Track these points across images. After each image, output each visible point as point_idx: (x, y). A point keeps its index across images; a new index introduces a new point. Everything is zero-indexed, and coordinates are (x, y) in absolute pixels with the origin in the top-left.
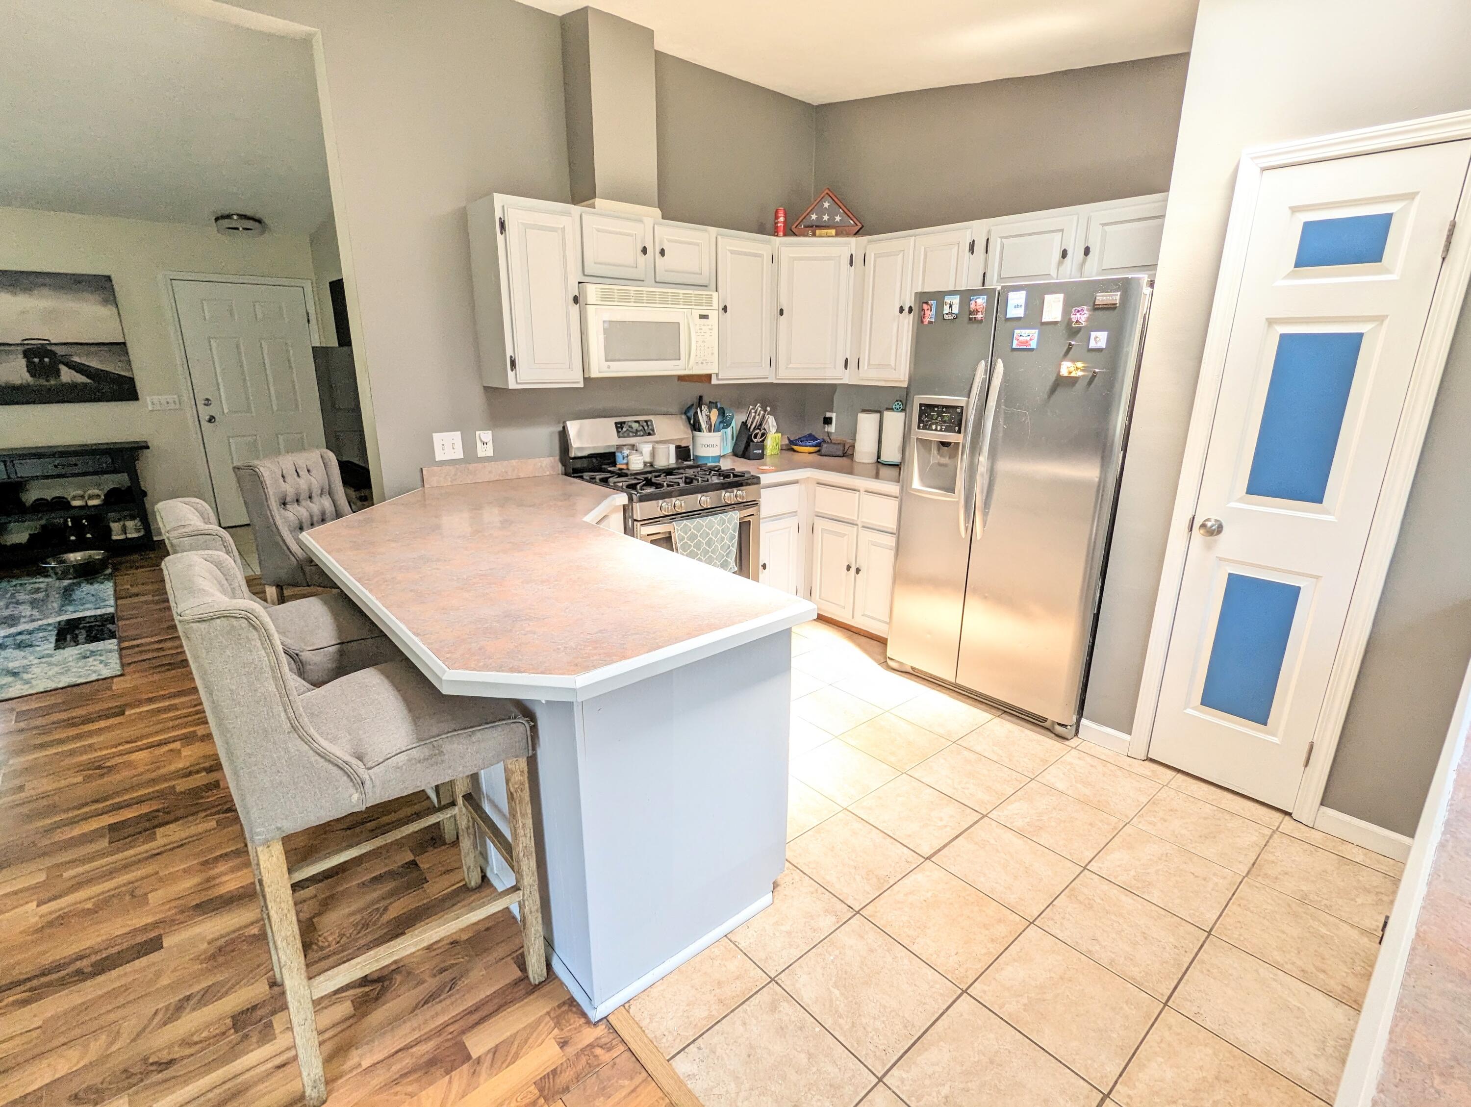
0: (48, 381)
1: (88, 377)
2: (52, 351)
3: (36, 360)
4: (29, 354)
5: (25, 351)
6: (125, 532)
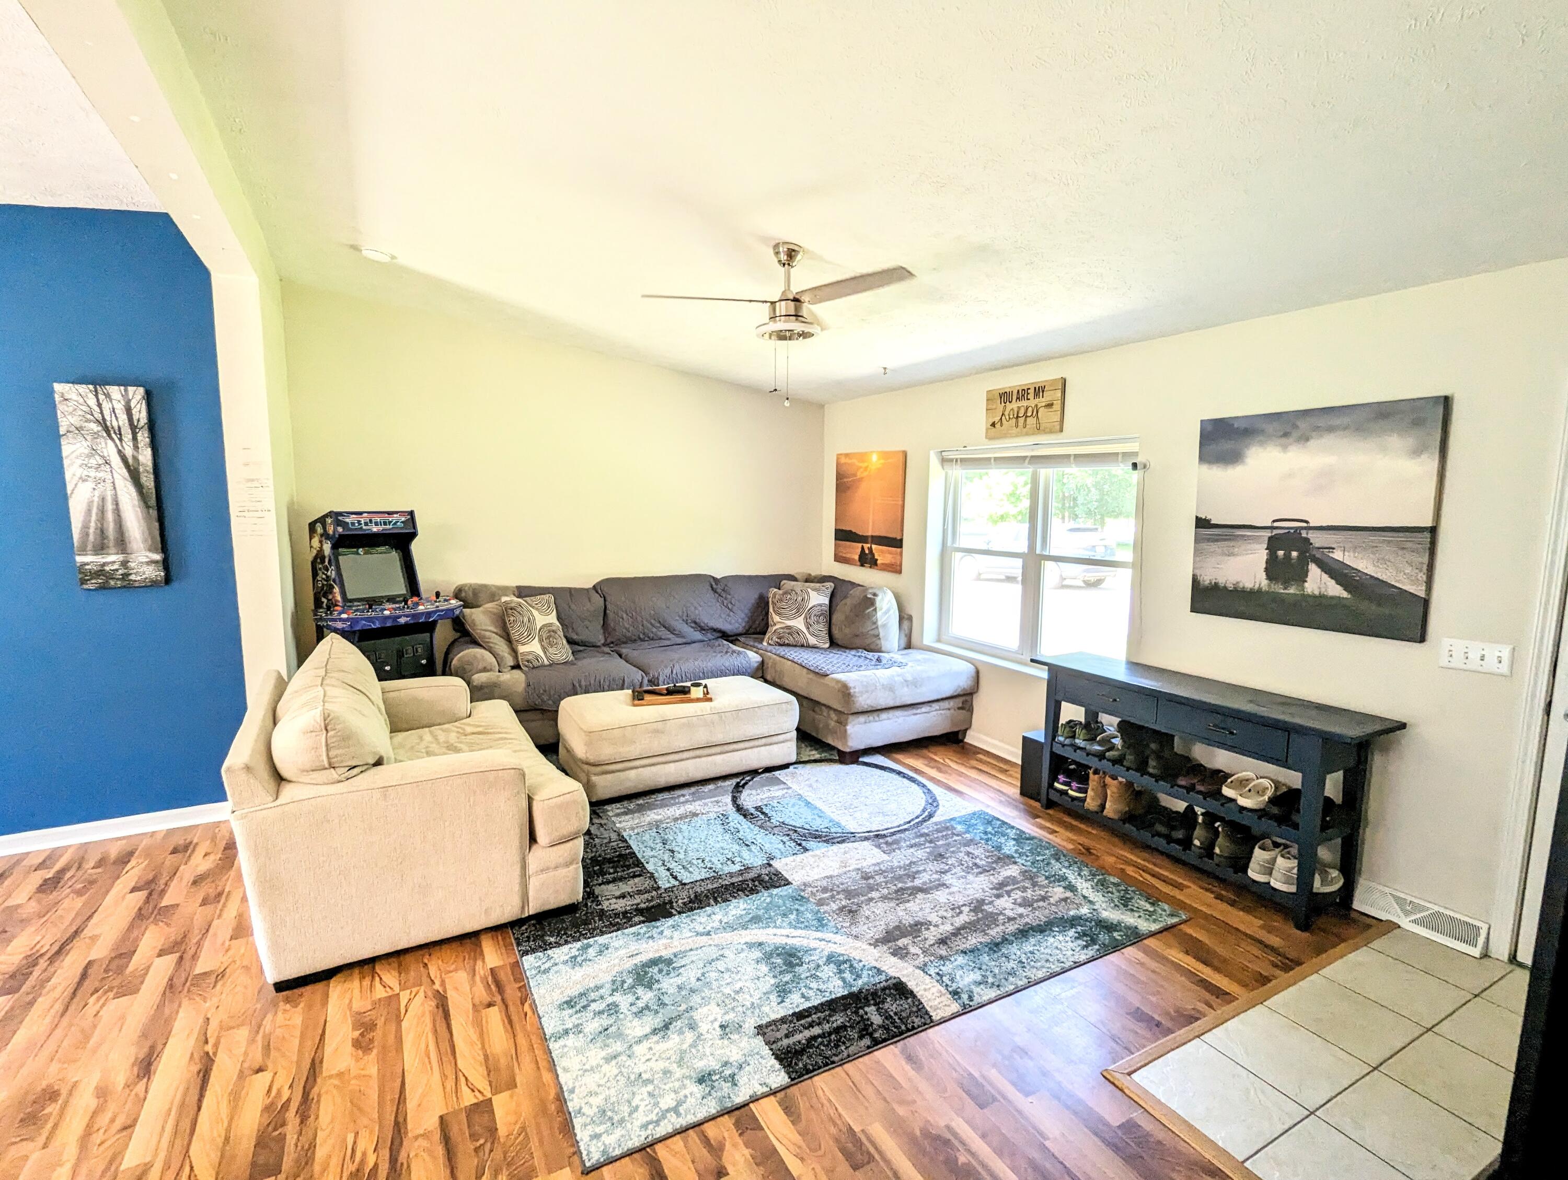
1: (1346, 588)
2: (1307, 540)
3: (1281, 553)
4: (1273, 544)
5: (1270, 538)
6: (1270, 874)
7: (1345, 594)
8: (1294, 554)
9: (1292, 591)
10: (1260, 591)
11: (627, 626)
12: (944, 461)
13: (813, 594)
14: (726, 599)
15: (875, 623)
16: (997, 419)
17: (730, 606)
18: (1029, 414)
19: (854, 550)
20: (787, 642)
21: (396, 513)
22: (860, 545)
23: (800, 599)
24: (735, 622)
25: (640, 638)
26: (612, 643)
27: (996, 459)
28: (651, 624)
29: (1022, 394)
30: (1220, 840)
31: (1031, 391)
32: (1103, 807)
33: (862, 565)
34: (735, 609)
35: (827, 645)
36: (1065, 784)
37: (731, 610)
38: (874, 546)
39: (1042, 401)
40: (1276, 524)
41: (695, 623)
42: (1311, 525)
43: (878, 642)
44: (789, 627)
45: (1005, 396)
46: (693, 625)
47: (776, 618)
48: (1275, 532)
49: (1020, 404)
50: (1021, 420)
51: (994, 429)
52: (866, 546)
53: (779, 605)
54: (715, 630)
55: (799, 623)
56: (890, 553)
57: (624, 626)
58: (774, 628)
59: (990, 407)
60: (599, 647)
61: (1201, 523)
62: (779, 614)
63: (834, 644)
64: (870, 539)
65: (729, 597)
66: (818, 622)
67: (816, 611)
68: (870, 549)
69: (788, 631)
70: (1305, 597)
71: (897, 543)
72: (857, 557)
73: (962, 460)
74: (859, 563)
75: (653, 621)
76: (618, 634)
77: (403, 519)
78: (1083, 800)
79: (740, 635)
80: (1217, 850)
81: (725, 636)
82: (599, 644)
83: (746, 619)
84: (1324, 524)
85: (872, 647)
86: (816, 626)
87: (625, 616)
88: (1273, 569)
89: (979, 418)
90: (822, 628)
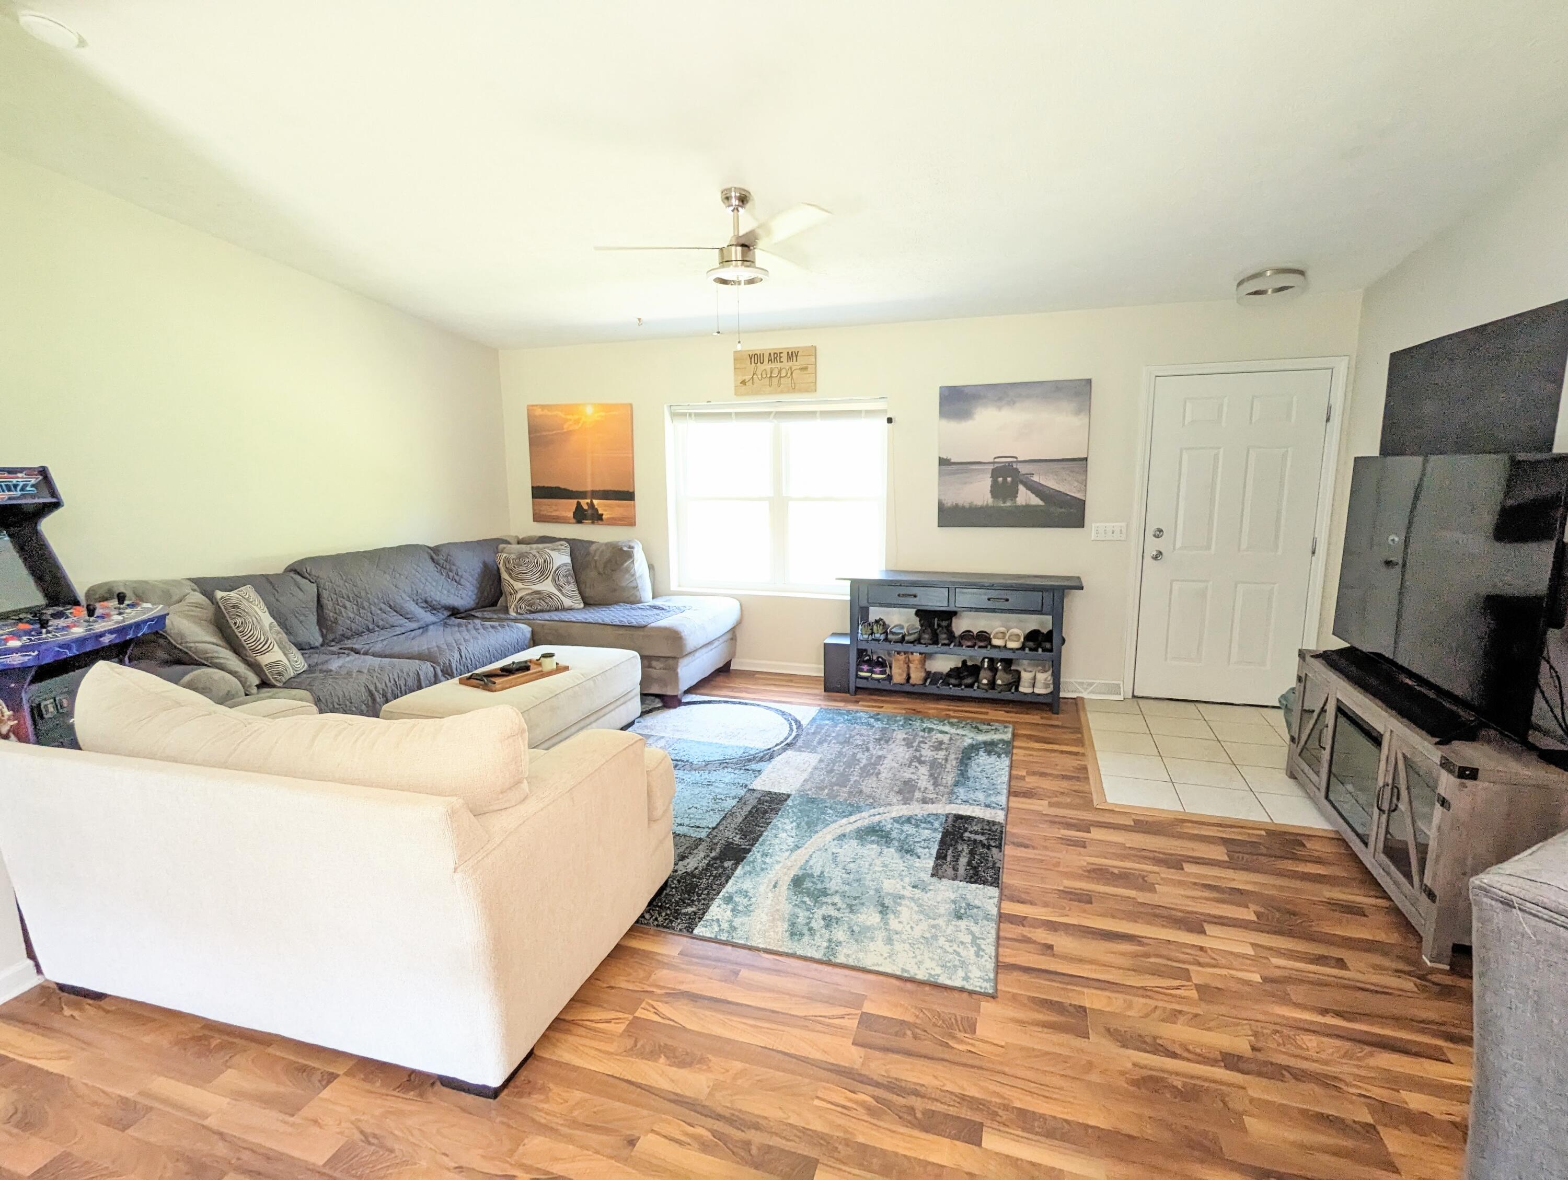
0: (1004, 503)
1: (1042, 499)
2: (1017, 469)
3: (1000, 479)
4: (995, 473)
5: (993, 470)
6: (1034, 686)
7: (1041, 503)
8: (1009, 479)
9: (1008, 504)
10: (987, 506)
11: (352, 615)
12: (674, 415)
13: (554, 554)
14: (451, 571)
15: (633, 575)
16: (747, 378)
17: (457, 578)
18: (783, 375)
19: (567, 507)
20: (539, 608)
21: (21, 470)
22: (575, 501)
23: (541, 561)
24: (464, 597)
25: (368, 630)
26: (333, 640)
27: (737, 414)
28: (381, 609)
29: (775, 357)
30: (999, 674)
31: (784, 356)
32: (909, 678)
33: (579, 522)
34: (463, 581)
35: (582, 605)
36: (868, 671)
37: (459, 583)
38: (595, 502)
39: (795, 365)
40: (997, 460)
41: (426, 602)
42: (1020, 459)
43: (638, 594)
44: (537, 592)
45: (756, 358)
46: (424, 605)
47: (518, 585)
48: (996, 465)
49: (773, 365)
50: (775, 381)
51: (744, 387)
52: (584, 503)
53: (517, 570)
54: (447, 608)
55: (547, 586)
56: (619, 506)
57: (348, 616)
58: (519, 596)
59: (738, 366)
60: (317, 648)
61: (943, 462)
62: (516, 580)
63: (587, 604)
64: (589, 494)
65: (454, 568)
66: (569, 583)
67: (563, 571)
68: (592, 505)
69: (538, 596)
70: (1017, 507)
71: (629, 496)
72: (571, 515)
73: (697, 415)
74: (574, 521)
75: (383, 606)
76: (340, 630)
77: (33, 481)
78: (890, 678)
79: (473, 609)
80: (999, 682)
81: (454, 612)
82: (317, 644)
83: (476, 591)
84: (1027, 459)
85: (632, 599)
86: (567, 587)
87: (348, 604)
88: (996, 491)
89: (727, 376)
90: (571, 588)
